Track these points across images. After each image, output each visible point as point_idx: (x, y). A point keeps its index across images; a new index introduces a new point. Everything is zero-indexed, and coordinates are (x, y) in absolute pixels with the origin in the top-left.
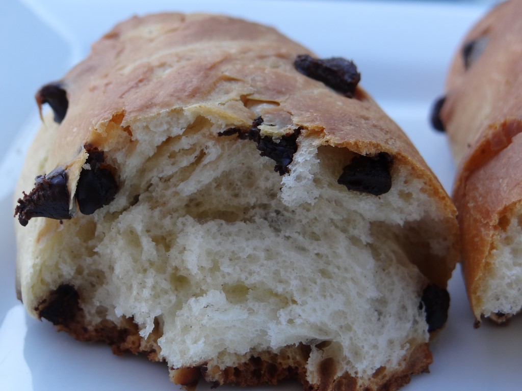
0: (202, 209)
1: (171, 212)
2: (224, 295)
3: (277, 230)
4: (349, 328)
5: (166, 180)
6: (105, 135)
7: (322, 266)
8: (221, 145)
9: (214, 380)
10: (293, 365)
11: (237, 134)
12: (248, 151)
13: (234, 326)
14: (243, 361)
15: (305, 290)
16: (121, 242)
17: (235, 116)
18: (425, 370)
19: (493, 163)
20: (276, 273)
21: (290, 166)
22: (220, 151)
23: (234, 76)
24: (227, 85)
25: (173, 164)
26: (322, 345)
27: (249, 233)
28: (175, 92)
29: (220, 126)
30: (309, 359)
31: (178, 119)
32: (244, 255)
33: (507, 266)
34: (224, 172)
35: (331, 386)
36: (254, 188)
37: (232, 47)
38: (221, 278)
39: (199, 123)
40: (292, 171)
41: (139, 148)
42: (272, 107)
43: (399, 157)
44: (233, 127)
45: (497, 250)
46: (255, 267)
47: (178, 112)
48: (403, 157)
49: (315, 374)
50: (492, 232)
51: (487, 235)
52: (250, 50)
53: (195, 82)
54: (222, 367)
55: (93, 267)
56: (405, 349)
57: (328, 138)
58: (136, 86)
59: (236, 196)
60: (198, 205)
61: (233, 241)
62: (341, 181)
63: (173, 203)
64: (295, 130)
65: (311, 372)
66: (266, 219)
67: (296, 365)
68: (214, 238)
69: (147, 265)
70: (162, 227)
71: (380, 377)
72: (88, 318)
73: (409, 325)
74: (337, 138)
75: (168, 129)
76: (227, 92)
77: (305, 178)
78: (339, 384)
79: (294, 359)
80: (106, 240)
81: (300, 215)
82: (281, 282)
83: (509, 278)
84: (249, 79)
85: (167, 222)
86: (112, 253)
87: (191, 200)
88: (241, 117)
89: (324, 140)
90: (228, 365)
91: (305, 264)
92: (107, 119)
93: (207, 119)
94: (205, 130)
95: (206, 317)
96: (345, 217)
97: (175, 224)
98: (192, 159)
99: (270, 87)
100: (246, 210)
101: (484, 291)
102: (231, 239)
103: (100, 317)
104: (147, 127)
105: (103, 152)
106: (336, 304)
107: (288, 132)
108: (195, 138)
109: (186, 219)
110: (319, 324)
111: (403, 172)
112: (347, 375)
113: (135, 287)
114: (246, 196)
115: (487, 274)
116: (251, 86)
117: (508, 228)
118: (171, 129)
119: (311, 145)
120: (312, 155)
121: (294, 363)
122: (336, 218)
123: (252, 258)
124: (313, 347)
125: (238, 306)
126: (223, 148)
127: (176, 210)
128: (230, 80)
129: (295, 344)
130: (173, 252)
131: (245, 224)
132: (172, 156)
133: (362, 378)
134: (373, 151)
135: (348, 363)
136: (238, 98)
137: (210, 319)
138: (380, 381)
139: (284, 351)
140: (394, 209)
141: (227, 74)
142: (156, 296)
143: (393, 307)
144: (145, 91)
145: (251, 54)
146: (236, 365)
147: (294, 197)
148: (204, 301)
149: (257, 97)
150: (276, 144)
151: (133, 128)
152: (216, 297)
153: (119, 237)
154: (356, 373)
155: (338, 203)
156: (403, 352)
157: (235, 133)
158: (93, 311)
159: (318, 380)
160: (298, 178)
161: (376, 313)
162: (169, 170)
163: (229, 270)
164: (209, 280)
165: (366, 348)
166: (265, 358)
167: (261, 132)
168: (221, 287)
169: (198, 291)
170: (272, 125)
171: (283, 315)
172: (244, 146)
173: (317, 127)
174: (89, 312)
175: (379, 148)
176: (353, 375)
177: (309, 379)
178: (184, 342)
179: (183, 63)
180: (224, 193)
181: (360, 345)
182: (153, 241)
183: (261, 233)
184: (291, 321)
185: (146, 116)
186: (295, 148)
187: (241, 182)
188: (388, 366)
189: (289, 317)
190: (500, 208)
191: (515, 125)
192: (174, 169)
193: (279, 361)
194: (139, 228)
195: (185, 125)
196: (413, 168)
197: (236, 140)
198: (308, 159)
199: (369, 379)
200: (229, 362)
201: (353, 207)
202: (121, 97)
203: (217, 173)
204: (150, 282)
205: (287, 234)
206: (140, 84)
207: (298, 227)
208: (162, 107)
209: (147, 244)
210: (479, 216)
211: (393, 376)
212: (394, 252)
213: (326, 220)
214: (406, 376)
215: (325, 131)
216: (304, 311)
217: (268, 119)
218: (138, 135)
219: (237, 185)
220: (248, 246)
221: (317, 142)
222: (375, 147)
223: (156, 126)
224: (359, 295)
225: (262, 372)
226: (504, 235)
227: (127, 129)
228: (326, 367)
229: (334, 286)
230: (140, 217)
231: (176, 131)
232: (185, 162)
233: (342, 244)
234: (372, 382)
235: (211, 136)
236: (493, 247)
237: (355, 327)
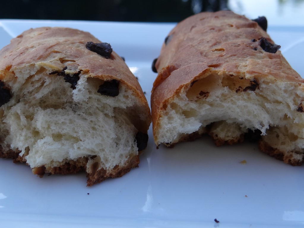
0: (46, 104)
1: (33, 106)
2: (52, 138)
3: (75, 112)
4: (103, 150)
5: (30, 93)
6: (4, 75)
7: (92, 125)
8: (51, 78)
9: (49, 172)
10: (82, 165)
11: (57, 74)
12: (62, 80)
13: (56, 151)
14: (62, 164)
15: (85, 135)
16: (13, 118)
17: (55, 66)
18: (137, 166)
19: (163, 83)
20: (74, 129)
21: (76, 86)
22: (50, 81)
23: (58, 51)
24: (55, 54)
25: (33, 86)
26: (94, 157)
27: (63, 113)
28: (33, 57)
29: (49, 71)
30: (88, 163)
31: (34, 68)
32: (60, 122)
33: (166, 124)
34: (53, 89)
35: (96, 174)
36: (66, 95)
37: (61, 39)
38: (51, 131)
39: (42, 70)
40: (77, 88)
41: (18, 80)
42: (72, 62)
43: (121, 81)
44: (55, 71)
45: (162, 117)
46: (64, 127)
47: (33, 65)
48: (123, 81)
49: (90, 169)
50: (160, 111)
51: (159, 111)
52: (69, 40)
53: (41, 53)
54: (52, 167)
55: (5, 128)
56: (127, 158)
57: (90, 74)
58: (20, 55)
59: (59, 98)
60: (45, 102)
61: (57, 117)
62: (98, 92)
63: (33, 102)
64: (79, 71)
65: (88, 168)
66: (71, 107)
67: (84, 165)
68: (49, 115)
69: (23, 127)
70: (29, 111)
71: (117, 169)
72: (4, 148)
73: (129, 148)
74: (94, 74)
75: (29, 72)
76: (54, 57)
77: (82, 90)
78: (100, 172)
79: (83, 163)
80: (7, 117)
81: (84, 106)
82: (76, 132)
83: (166, 129)
84: (64, 52)
85: (31, 109)
86: (9, 122)
87: (41, 101)
88: (59, 66)
89: (89, 75)
90: (55, 166)
91: (85, 125)
92: (3, 68)
93: (44, 68)
94: (44, 72)
95: (44, 147)
96: (102, 106)
97: (34, 110)
98: (39, 84)
99: (73, 55)
100: (63, 104)
101: (158, 134)
102: (55, 116)
103: (8, 148)
104: (21, 72)
105: (3, 82)
106: (98, 141)
107: (76, 72)
108: (40, 76)
109: (38, 108)
110: (90, 149)
111: (123, 87)
112: (103, 169)
113: (18, 136)
114: (62, 98)
115: (158, 127)
116: (65, 54)
117: (167, 109)
118: (31, 72)
119: (84, 77)
120: (85, 81)
121: (83, 165)
122: (99, 106)
123: (63, 123)
124: (89, 158)
125: (57, 143)
126: (52, 79)
127: (35, 105)
128: (57, 52)
129: (81, 157)
130: (33, 122)
131: (62, 110)
132: (32, 83)
133: (108, 170)
134: (109, 79)
135: (103, 164)
136: (59, 59)
137: (45, 148)
138: (116, 171)
139: (79, 160)
140: (122, 102)
141: (56, 50)
142: (26, 140)
143: (123, 141)
144: (22, 57)
145: (69, 42)
146: (59, 166)
147: (78, 98)
148: (43, 141)
149: (67, 59)
150: (71, 77)
151: (15, 72)
152: (49, 139)
153: (12, 116)
154: (106, 168)
155: (99, 100)
156: (126, 159)
157: (56, 73)
158: (5, 146)
159: (91, 171)
160: (80, 90)
161: (115, 144)
162: (31, 89)
163: (55, 128)
164: (46, 132)
165: (110, 158)
166: (71, 163)
167: (65, 73)
168: (51, 135)
169: (43, 137)
170: (70, 70)
171: (75, 146)
172: (60, 78)
173: (87, 70)
174: (4, 146)
175: (112, 78)
176: (105, 169)
177: (87, 171)
178: (35, 158)
179: (40, 46)
180: (54, 97)
181: (108, 157)
182: (25, 117)
183: (68, 113)
184: (79, 148)
185: (20, 67)
186: (78, 79)
187: (61, 93)
188: (120, 165)
189: (78, 147)
190: (163, 101)
191: (172, 67)
192: (33, 88)
193: (77, 164)
194: (19, 112)
195: (36, 71)
196: (128, 86)
197: (57, 76)
198: (83, 83)
199: (112, 170)
200: (55, 165)
201: (105, 102)
202: (13, 60)
203: (51, 89)
204: (24, 134)
205: (78, 113)
206: (21, 55)
207: (83, 110)
208: (27, 63)
209: (23, 119)
210: (156, 104)
211: (122, 169)
212: (125, 119)
213: (95, 107)
214: (128, 169)
215: (90, 71)
216: (84, 144)
217: (69, 67)
218: (17, 75)
219: (59, 94)
220: (62, 118)
221: (86, 76)
222: (110, 77)
223: (24, 71)
224: (108, 137)
225: (70, 169)
226: (165, 112)
227: (13, 72)
228: (95, 166)
229: (97, 134)
230: (19, 108)
231: (33, 73)
232: (37, 85)
233: (101, 117)
234: (113, 172)
235: (46, 75)
236: (160, 116)
237: (105, 150)
